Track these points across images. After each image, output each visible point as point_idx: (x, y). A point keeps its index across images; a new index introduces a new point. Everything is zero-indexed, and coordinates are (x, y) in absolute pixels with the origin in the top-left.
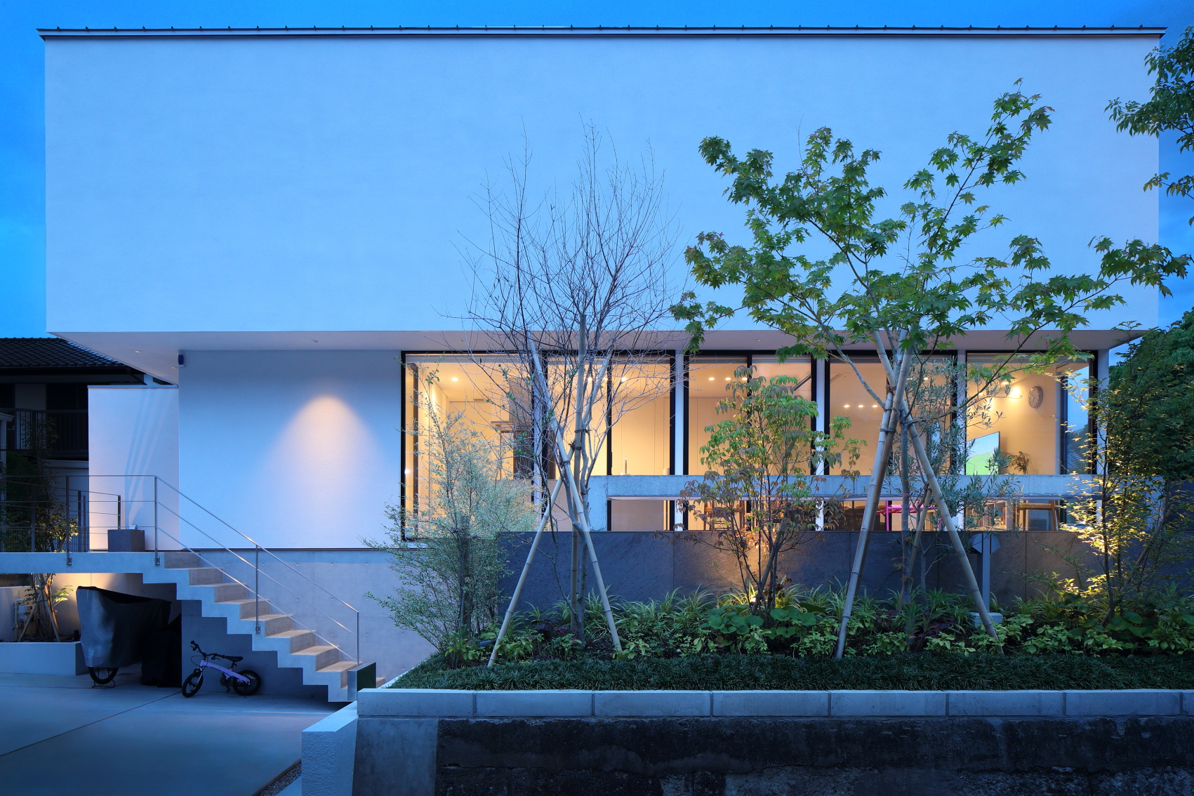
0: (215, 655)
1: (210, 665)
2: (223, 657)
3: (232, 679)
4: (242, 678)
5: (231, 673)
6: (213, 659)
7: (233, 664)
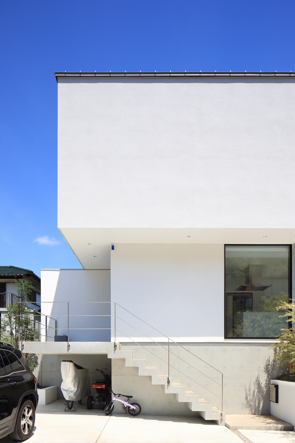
0: (120, 394)
1: (117, 400)
2: (123, 396)
3: (127, 407)
4: (132, 407)
5: (126, 404)
6: (119, 396)
7: (128, 399)
